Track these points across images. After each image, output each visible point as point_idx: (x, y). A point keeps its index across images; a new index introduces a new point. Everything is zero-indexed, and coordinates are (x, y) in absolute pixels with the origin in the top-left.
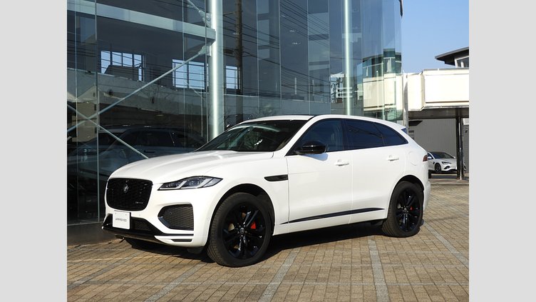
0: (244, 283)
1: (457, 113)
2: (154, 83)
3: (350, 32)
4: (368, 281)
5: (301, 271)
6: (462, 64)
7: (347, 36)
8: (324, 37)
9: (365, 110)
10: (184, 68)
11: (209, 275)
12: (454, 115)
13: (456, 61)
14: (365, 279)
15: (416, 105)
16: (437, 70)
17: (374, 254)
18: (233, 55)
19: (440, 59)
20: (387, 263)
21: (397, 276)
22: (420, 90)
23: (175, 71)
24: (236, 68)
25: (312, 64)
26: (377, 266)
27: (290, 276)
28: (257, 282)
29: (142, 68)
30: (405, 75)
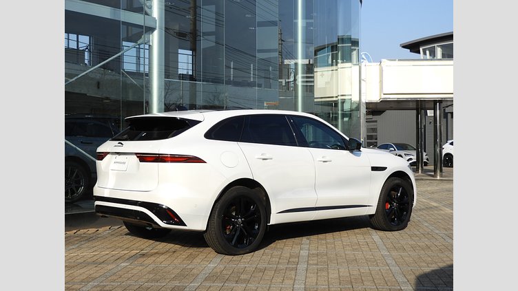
0: (163, 284)
1: (417, 105)
2: (100, 67)
3: (303, 18)
4: (288, 282)
5: (224, 272)
6: (428, 52)
7: (300, 22)
8: (274, 23)
9: (316, 100)
10: (133, 52)
11: (130, 275)
12: (415, 107)
13: (421, 49)
14: (286, 281)
15: (373, 96)
16: (395, 60)
17: (304, 254)
18: (187, 38)
19: (405, 47)
20: (313, 264)
21: (319, 278)
22: (378, 80)
23: (123, 55)
24: (190, 52)
25: (260, 51)
26: (302, 267)
27: (212, 277)
28: (177, 283)
29: (90, 51)
30: (364, 63)
